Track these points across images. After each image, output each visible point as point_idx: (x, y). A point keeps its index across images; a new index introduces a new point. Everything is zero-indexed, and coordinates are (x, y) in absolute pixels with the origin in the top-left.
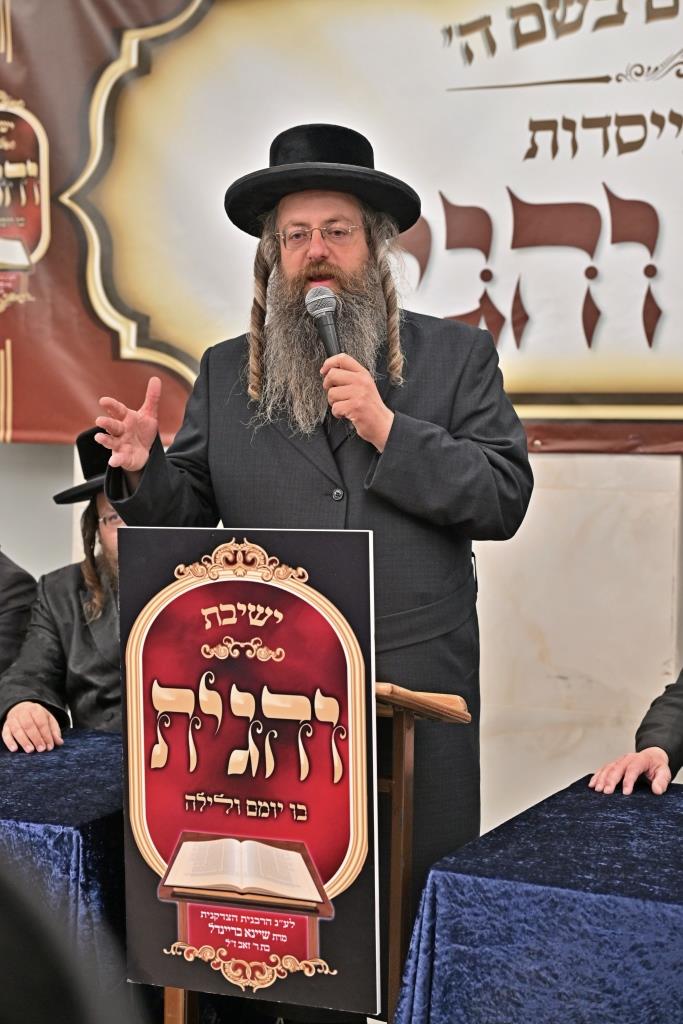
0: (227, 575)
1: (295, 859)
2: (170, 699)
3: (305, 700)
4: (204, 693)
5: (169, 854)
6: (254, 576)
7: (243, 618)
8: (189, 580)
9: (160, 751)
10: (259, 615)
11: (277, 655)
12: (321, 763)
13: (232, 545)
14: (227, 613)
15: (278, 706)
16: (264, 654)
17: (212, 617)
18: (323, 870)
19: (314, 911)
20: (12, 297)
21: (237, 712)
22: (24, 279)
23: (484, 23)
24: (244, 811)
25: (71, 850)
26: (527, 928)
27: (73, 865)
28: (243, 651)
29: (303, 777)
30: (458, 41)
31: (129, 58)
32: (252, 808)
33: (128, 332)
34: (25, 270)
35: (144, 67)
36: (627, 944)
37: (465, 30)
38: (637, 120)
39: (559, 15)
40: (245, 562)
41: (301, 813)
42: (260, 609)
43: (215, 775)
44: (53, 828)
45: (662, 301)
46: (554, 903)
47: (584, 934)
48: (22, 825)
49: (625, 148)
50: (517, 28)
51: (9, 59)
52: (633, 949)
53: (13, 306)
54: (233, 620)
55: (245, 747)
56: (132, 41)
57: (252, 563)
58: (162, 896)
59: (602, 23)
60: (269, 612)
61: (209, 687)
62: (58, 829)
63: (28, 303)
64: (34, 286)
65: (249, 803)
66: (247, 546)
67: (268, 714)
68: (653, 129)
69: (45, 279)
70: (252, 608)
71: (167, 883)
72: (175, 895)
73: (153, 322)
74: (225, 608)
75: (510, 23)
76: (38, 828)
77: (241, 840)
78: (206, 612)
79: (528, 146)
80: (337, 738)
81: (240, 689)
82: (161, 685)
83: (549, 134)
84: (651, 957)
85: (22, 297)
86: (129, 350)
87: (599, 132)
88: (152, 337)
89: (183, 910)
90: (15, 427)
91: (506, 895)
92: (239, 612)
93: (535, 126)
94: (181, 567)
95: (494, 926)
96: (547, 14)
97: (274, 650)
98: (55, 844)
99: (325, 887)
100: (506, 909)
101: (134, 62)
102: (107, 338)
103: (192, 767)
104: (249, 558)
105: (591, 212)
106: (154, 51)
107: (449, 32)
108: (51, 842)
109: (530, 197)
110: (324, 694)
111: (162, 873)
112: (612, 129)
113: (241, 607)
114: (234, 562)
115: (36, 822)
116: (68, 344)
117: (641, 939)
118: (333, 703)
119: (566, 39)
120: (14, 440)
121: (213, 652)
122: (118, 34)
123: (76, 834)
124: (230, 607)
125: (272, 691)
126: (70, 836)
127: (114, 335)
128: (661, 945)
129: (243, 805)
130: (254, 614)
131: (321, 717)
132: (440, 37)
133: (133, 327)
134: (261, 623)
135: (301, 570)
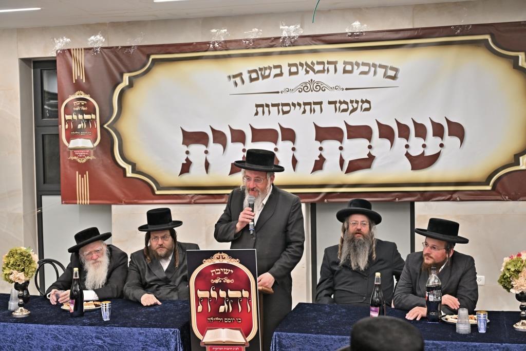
0: (217, 262)
1: (238, 332)
2: (202, 294)
3: (240, 292)
4: (212, 292)
5: (203, 334)
6: (225, 262)
7: (222, 272)
8: (207, 263)
9: (200, 308)
10: (226, 271)
11: (232, 281)
12: (244, 308)
13: (219, 254)
14: (218, 271)
15: (232, 294)
16: (228, 281)
17: (214, 272)
18: (246, 334)
19: (244, 345)
20: (88, 158)
21: (221, 296)
22: (92, 151)
23: (240, 75)
24: (224, 321)
25: (177, 334)
26: (299, 343)
27: (178, 338)
28: (222, 281)
29: (240, 311)
30: (232, 80)
31: (126, 82)
32: (226, 320)
33: (129, 168)
34: (92, 149)
35: (131, 85)
36: (323, 345)
37: (235, 76)
38: (288, 105)
39: (263, 73)
40: (222, 258)
41: (240, 320)
42: (227, 270)
43: (216, 313)
44: (172, 329)
45: (297, 158)
46: (306, 337)
47: (313, 344)
48: (163, 329)
49: (284, 113)
50: (250, 76)
51: (84, 81)
52: (325, 346)
53: (88, 161)
54: (220, 273)
55: (224, 305)
56: (126, 77)
57: (224, 258)
58: (202, 345)
59: (276, 76)
60: (229, 270)
61: (213, 290)
62: (173, 330)
63: (93, 159)
64: (95, 154)
65: (225, 319)
66: (223, 254)
67: (230, 296)
68: (292, 108)
69: (99, 152)
70: (225, 270)
71: (203, 341)
72: (205, 344)
73: (137, 165)
74: (217, 270)
75: (248, 75)
76: (167, 330)
77: (223, 329)
78: (212, 271)
79: (255, 112)
80: (248, 301)
81: (222, 290)
82: (200, 290)
83: (262, 108)
84: (330, 348)
85: (92, 158)
86: (129, 174)
87: (277, 108)
88: (137, 170)
89: (208, 348)
90: (90, 200)
91: (293, 336)
92: (221, 271)
93: (257, 106)
94: (205, 260)
95: (291, 344)
96: (259, 73)
97: (231, 280)
98: (172, 333)
99: (247, 339)
100: (294, 339)
101: (127, 84)
102: (122, 170)
103: (209, 311)
104: (223, 257)
105: (275, 131)
106: (134, 80)
107: (229, 77)
108: (171, 333)
109: (256, 127)
110: (245, 290)
111: (201, 339)
112: (280, 107)
113: (222, 269)
114: (219, 258)
115: (167, 328)
116: (109, 173)
117: (327, 344)
118: (247, 292)
119: (265, 80)
120: (90, 204)
121: (214, 281)
122: (122, 75)
123: (178, 330)
124: (219, 270)
125: (230, 290)
126: (177, 331)
127: (124, 170)
128: (331, 345)
129: (224, 320)
130: (225, 271)
131: (244, 296)
132: (227, 79)
133: (130, 167)
134: (227, 273)
135: (238, 260)
